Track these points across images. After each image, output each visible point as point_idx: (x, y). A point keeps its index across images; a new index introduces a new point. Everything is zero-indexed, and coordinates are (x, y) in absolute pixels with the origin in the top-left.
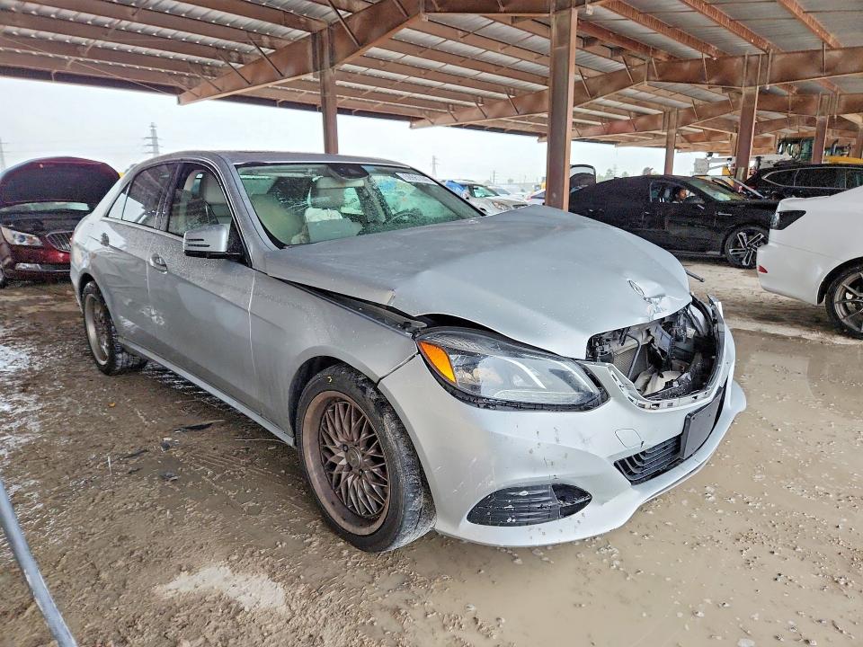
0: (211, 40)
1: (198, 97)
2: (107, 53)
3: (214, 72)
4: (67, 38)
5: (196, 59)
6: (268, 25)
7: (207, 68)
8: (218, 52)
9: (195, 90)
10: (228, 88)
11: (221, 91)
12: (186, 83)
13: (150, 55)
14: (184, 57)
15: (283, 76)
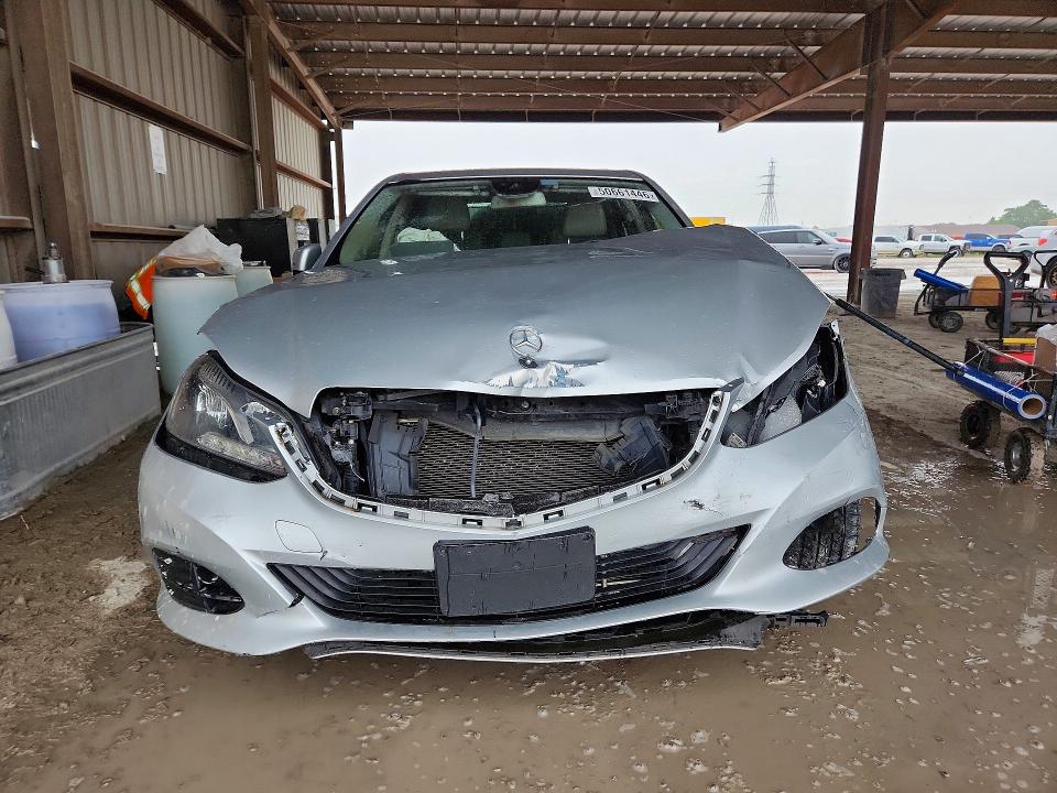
0: (745, 49)
1: (737, 121)
2: (637, 84)
3: (754, 87)
4: (597, 74)
5: (734, 75)
6: (812, 15)
7: (746, 84)
8: (753, 62)
9: (735, 114)
10: (768, 103)
11: (760, 111)
12: (726, 105)
13: (682, 79)
14: (719, 75)
15: (826, 79)
